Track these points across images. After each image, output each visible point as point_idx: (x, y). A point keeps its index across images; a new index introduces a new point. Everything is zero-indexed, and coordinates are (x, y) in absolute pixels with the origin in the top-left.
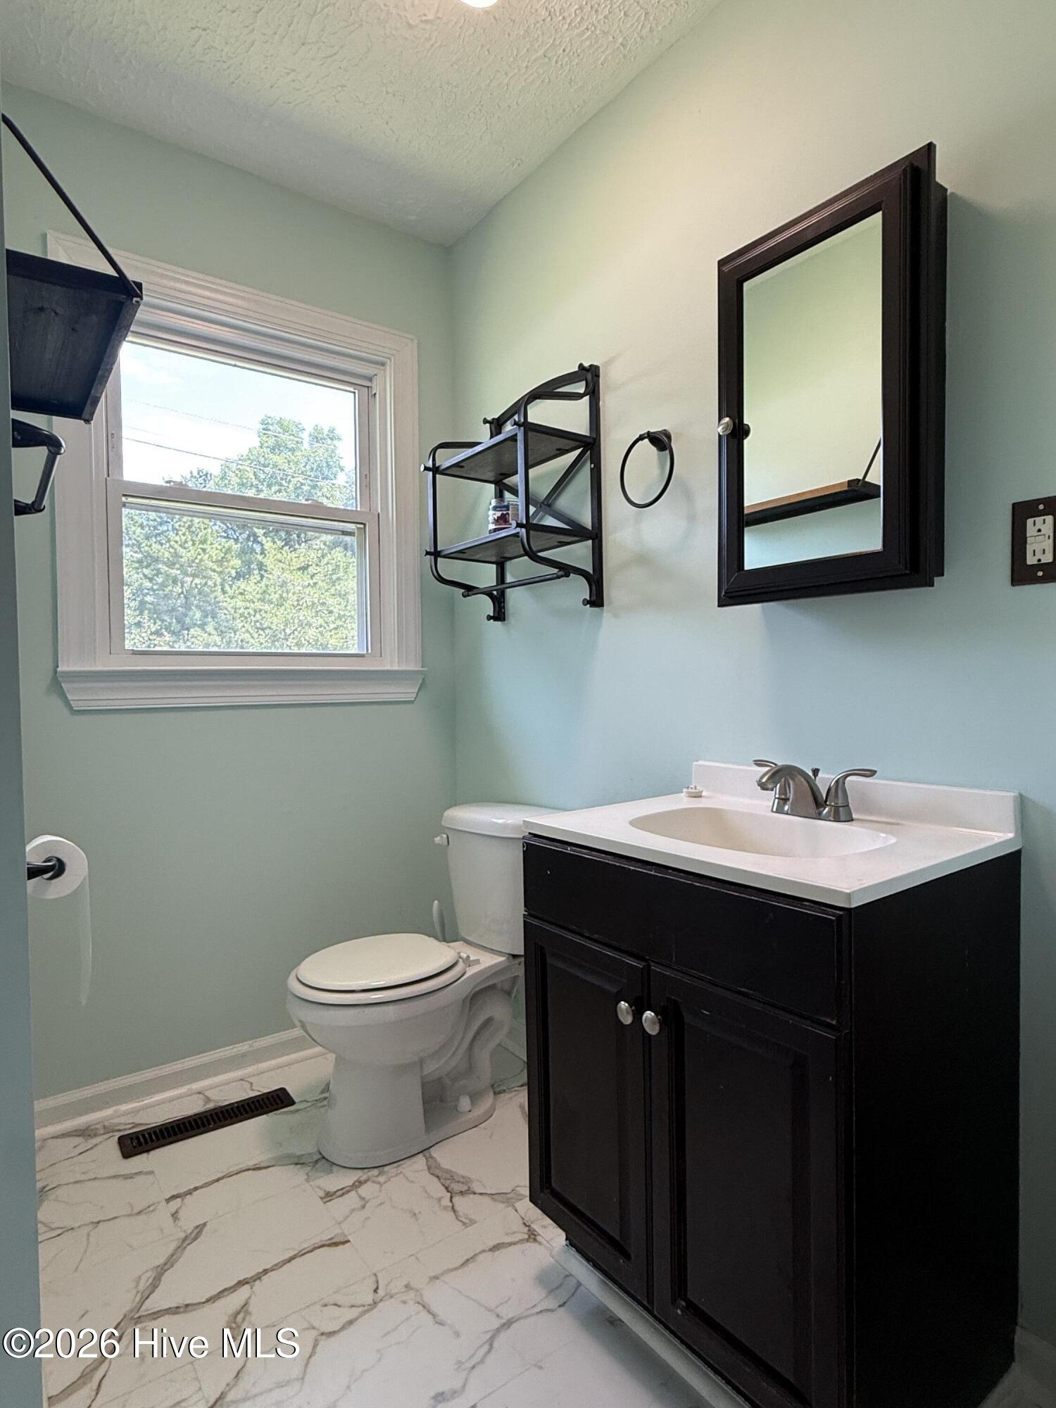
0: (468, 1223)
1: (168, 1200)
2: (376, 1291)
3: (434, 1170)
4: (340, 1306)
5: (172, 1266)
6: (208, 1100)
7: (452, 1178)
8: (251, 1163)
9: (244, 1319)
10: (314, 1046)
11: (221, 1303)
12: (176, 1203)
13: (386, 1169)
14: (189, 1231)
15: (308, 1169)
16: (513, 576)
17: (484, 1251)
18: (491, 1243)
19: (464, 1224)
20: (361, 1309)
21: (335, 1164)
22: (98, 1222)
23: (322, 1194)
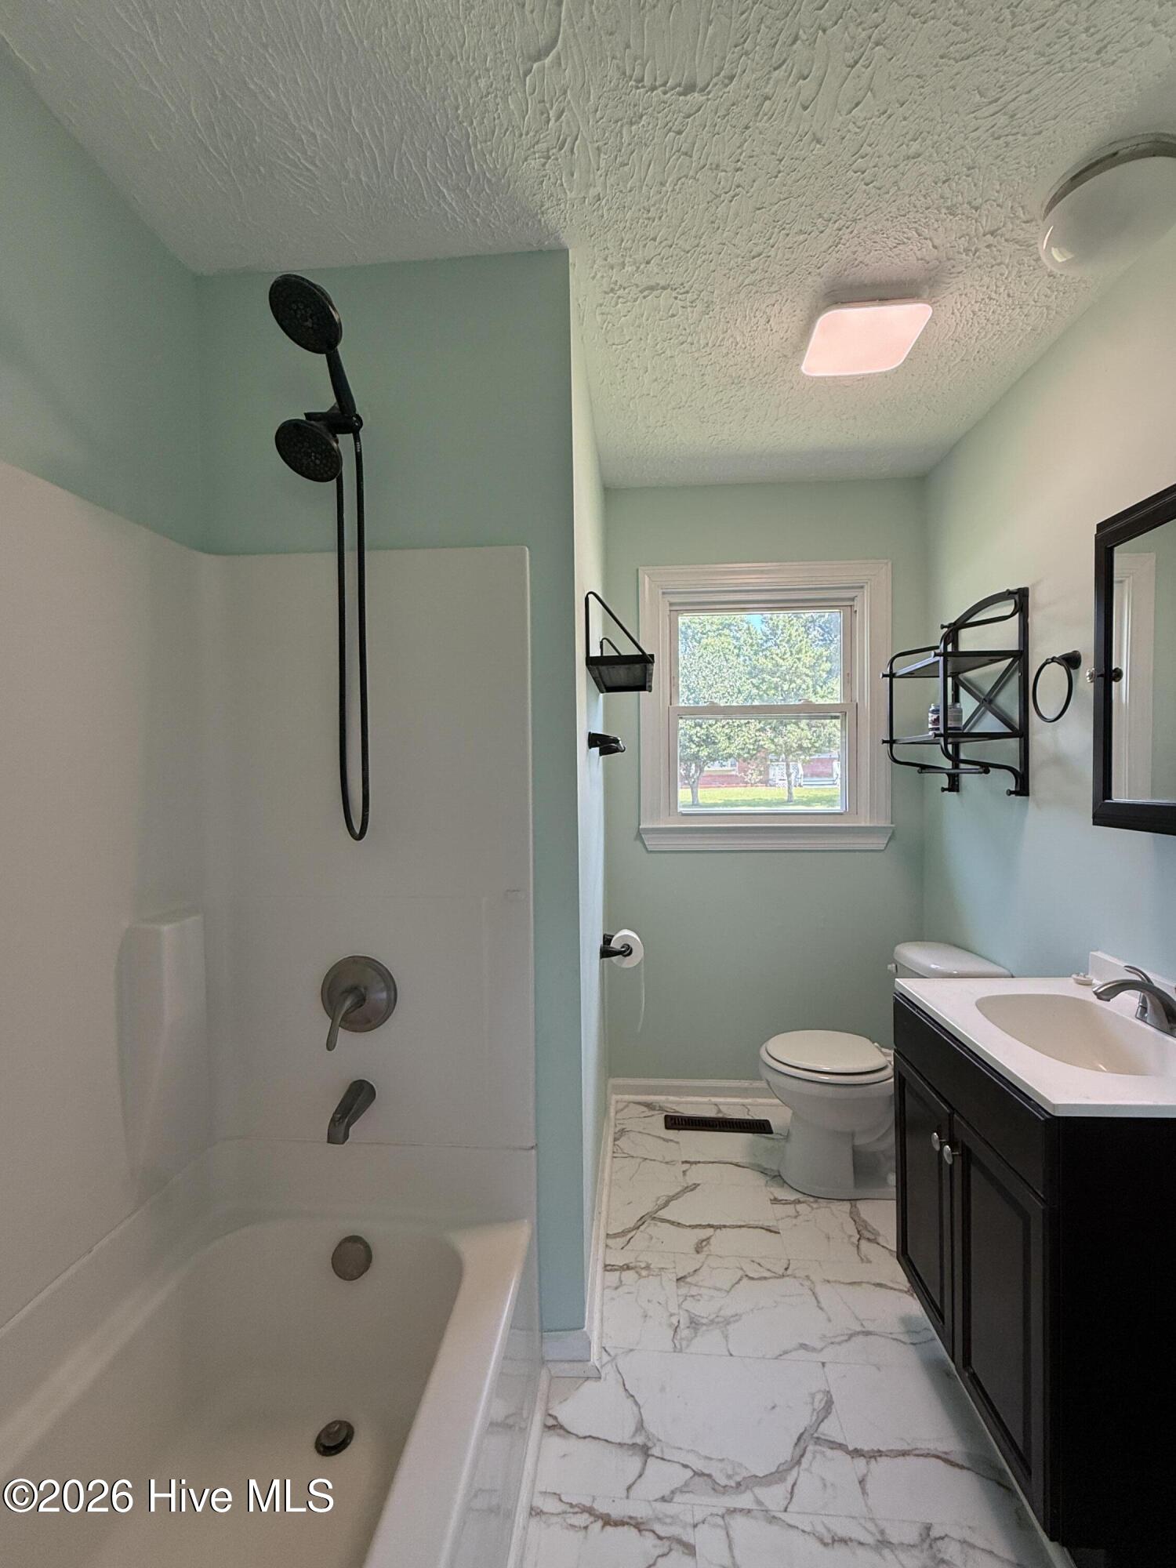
0: (866, 1260)
1: (683, 1162)
2: (786, 1269)
3: (855, 1216)
4: (761, 1266)
5: (677, 1199)
6: (719, 1111)
7: (866, 1228)
8: (735, 1161)
9: (706, 1246)
10: (773, 1098)
11: (697, 1231)
12: (687, 1166)
13: (820, 1200)
14: (690, 1184)
15: (768, 1178)
16: (965, 755)
17: (868, 1283)
18: (878, 1281)
19: (862, 1259)
20: (774, 1275)
21: (787, 1183)
22: (646, 1159)
23: (772, 1198)
